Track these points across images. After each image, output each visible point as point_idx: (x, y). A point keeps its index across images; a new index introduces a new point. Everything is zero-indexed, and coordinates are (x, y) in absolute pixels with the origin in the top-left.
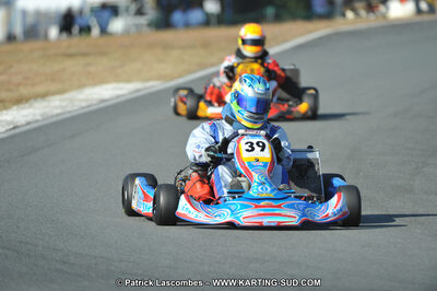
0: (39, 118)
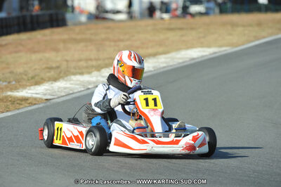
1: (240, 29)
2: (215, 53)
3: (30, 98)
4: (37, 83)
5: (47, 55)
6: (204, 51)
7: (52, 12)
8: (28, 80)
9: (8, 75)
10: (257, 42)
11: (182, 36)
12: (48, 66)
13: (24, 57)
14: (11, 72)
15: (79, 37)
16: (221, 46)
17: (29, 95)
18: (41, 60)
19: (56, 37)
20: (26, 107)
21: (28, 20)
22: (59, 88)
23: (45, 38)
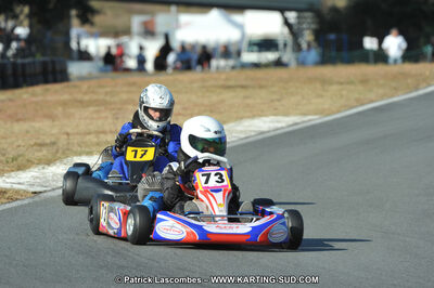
1: (335, 88)
2: (296, 124)
3: (10, 190)
4: (20, 168)
5: (37, 125)
6: (278, 122)
7: (47, 59)
8: (8, 162)
10: (360, 109)
11: (246, 97)
12: (38, 141)
15: (87, 98)
16: (305, 114)
17: (8, 186)
18: (27, 132)
19: (49, 98)
20: (3, 203)
21: (10, 72)
22: (54, 175)
23: (34, 99)
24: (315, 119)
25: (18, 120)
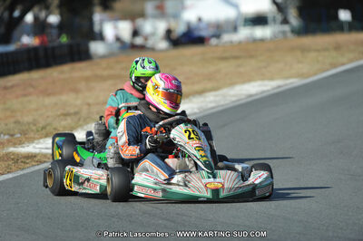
0: (196, 111)
1: (313, 55)
2: (279, 87)
3: (39, 154)
4: (46, 136)
5: (64, 98)
8: (38, 131)
9: (12, 126)
11: (239, 66)
12: (65, 112)
13: (34, 102)
14: (17, 122)
15: (106, 73)
16: (287, 78)
17: (37, 151)
18: (56, 104)
19: (77, 74)
20: (33, 166)
21: (41, 53)
23: (62, 76)
24: (295, 82)
25: (49, 95)
